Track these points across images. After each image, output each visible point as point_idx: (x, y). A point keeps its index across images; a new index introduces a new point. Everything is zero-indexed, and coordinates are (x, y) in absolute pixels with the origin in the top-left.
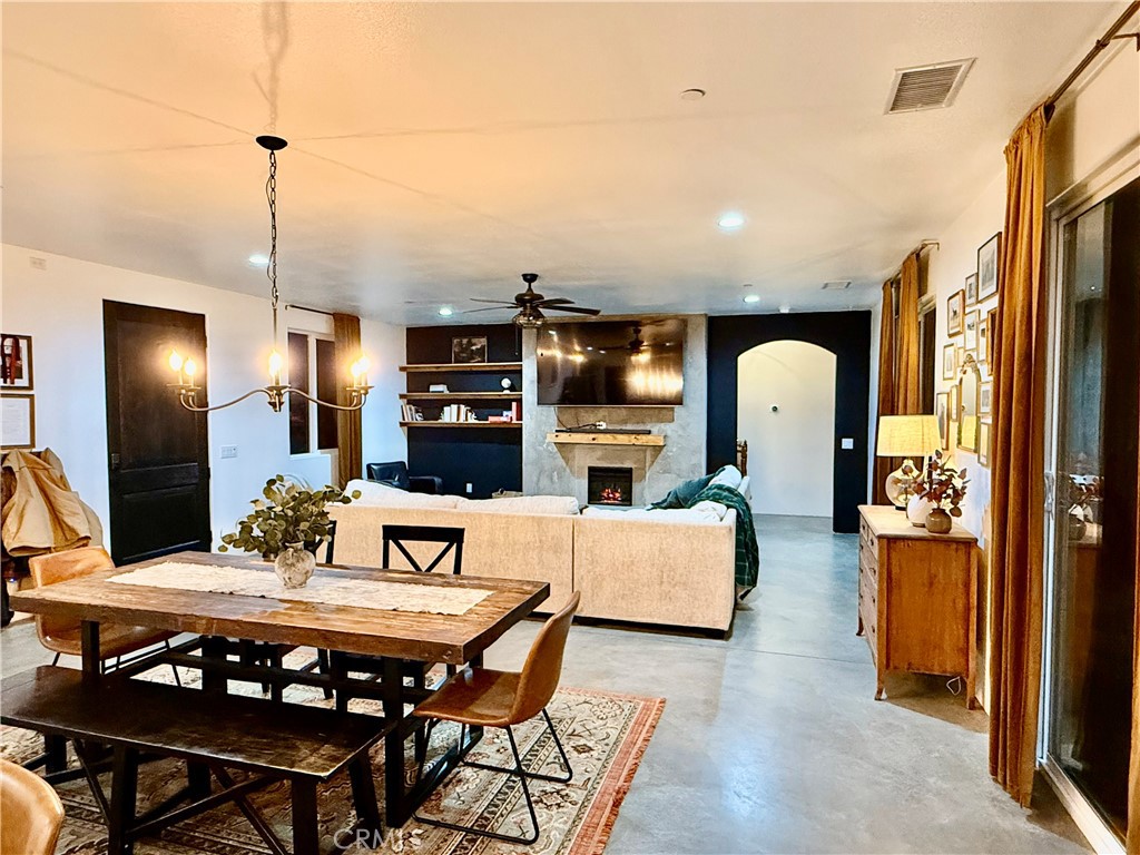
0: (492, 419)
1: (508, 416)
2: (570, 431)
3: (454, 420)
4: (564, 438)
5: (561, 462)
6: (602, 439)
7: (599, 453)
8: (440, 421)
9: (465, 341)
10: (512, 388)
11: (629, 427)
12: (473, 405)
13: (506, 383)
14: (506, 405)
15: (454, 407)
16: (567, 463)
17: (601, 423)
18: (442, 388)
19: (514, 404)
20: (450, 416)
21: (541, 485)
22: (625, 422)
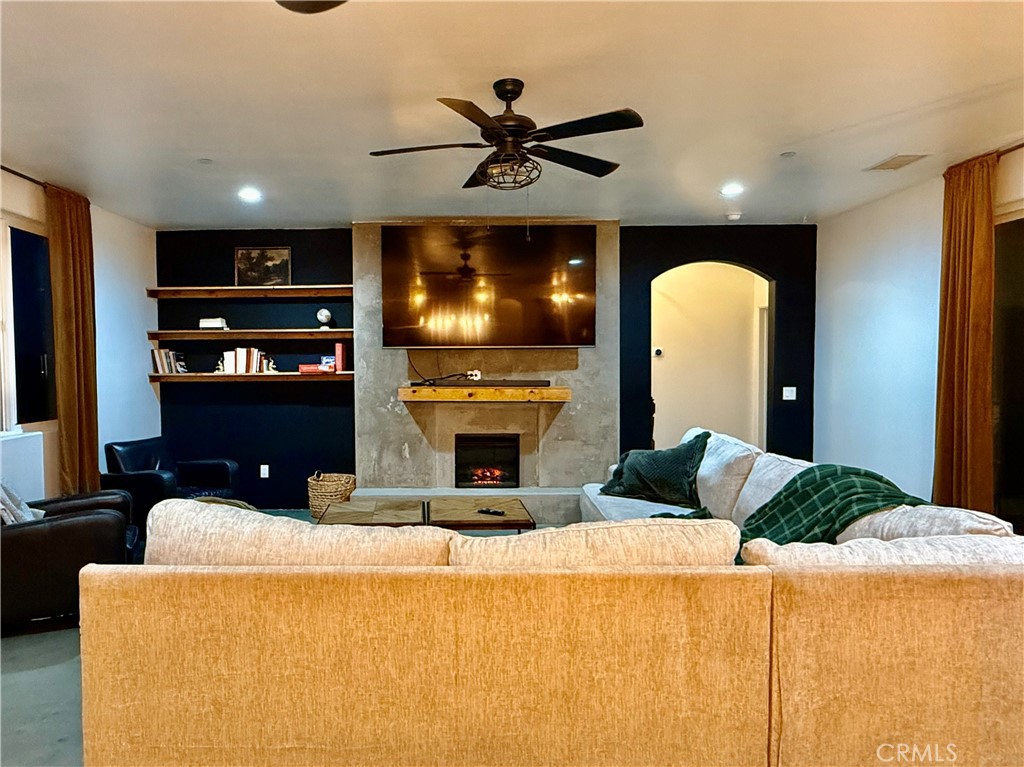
0: (304, 368)
1: (328, 365)
2: (433, 384)
3: (242, 371)
4: (426, 394)
5: (416, 429)
6: (484, 395)
7: (471, 415)
8: (216, 373)
9: (255, 254)
10: (331, 323)
11: (515, 377)
12: (270, 348)
13: (323, 315)
14: (325, 347)
15: (242, 352)
16: (423, 432)
17: (476, 372)
18: (219, 322)
19: (339, 347)
20: (234, 364)
21: (385, 463)
22: (509, 370)
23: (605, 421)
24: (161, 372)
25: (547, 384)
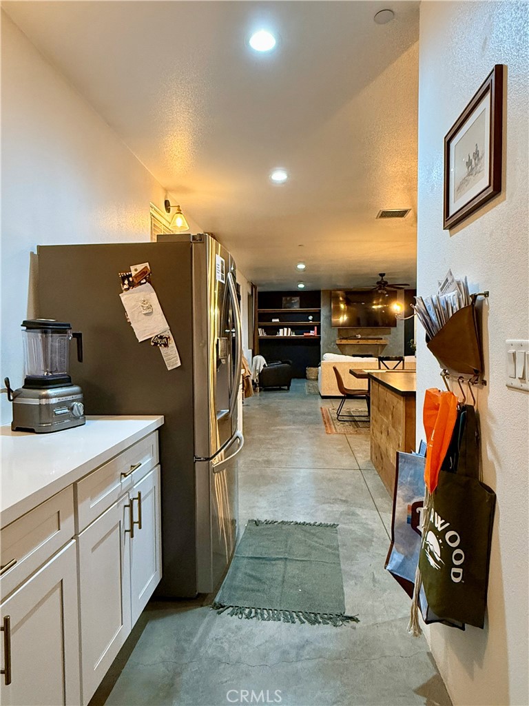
0: (305, 334)
1: (312, 333)
2: (346, 339)
3: (285, 335)
4: (344, 342)
6: (361, 342)
7: (357, 348)
8: (277, 336)
9: (288, 299)
10: (313, 320)
12: (294, 328)
13: (310, 318)
14: (311, 328)
15: (286, 329)
17: (359, 335)
18: (278, 320)
19: (316, 328)
20: (284, 333)
22: (370, 335)
23: (400, 350)
24: (260, 336)
25: (382, 339)
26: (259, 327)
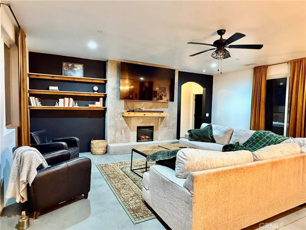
0: (90, 105)
1: (98, 105)
2: (133, 111)
3: (66, 106)
4: (132, 114)
5: (126, 125)
6: (148, 114)
7: (141, 120)
8: (56, 106)
9: (70, 65)
12: (76, 98)
13: (96, 88)
14: (97, 99)
15: (67, 99)
16: (128, 126)
17: (143, 108)
18: (56, 88)
20: (64, 104)
21: (117, 136)
23: (174, 122)
24: (33, 106)
25: (163, 112)
26: (31, 95)
